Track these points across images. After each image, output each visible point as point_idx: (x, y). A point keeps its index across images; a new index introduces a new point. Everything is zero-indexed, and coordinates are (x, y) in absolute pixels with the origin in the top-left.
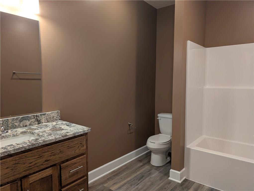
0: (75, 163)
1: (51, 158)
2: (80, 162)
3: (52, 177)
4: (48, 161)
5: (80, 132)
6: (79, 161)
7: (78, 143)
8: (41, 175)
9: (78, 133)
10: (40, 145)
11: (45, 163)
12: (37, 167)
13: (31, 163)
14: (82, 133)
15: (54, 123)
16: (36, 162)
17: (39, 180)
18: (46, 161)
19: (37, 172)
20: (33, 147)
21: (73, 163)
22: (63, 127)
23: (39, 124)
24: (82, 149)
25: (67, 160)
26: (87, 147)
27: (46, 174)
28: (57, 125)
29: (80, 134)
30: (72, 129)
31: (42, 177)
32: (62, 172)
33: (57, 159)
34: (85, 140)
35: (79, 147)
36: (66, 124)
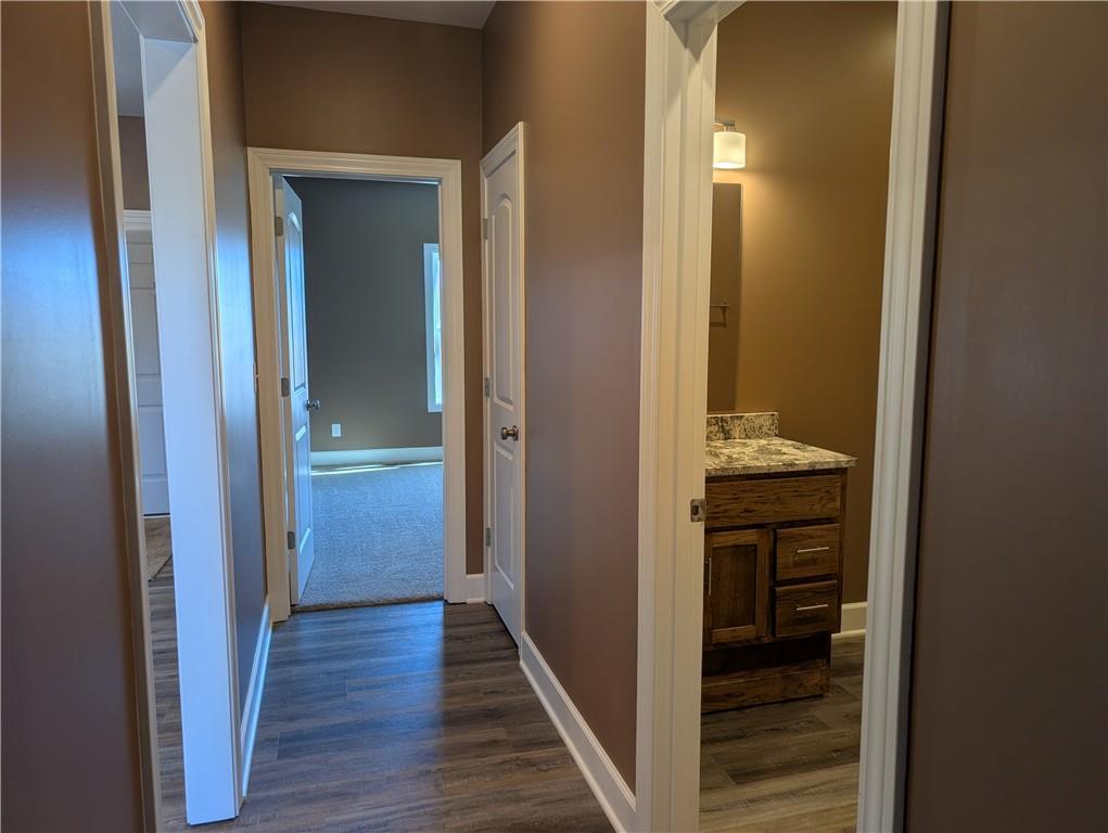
0: (811, 537)
1: (757, 507)
2: (822, 536)
3: (756, 550)
4: (749, 512)
5: (828, 463)
6: (819, 533)
7: (819, 489)
8: (734, 538)
9: (822, 464)
10: (737, 473)
11: (742, 515)
12: (728, 517)
13: (717, 506)
14: (832, 466)
15: (763, 442)
16: (728, 507)
17: (731, 547)
18: (747, 511)
19: (727, 529)
20: (724, 474)
21: (804, 532)
22: (784, 450)
23: (726, 439)
24: (830, 505)
25: (792, 524)
26: (843, 505)
27: (744, 539)
28: (769, 444)
29: (826, 467)
30: (806, 454)
31: (737, 543)
32: (778, 546)
33: (768, 512)
34: (840, 484)
35: (821, 498)
36: (792, 445)
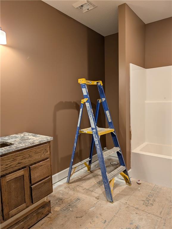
0: (41, 166)
1: (23, 161)
2: (45, 164)
3: (24, 177)
4: (20, 163)
5: (45, 140)
7: (43, 149)
8: (15, 175)
10: (14, 150)
11: (17, 165)
12: (12, 168)
13: (7, 165)
15: (22, 135)
16: (11, 164)
17: (14, 179)
18: (19, 163)
19: (12, 172)
20: (8, 152)
22: (30, 137)
24: (46, 154)
25: (35, 163)
26: (50, 153)
27: (19, 174)
28: (24, 136)
29: (44, 142)
30: (37, 138)
32: (31, 172)
33: (26, 162)
34: (49, 146)
35: (44, 152)
36: (32, 135)
